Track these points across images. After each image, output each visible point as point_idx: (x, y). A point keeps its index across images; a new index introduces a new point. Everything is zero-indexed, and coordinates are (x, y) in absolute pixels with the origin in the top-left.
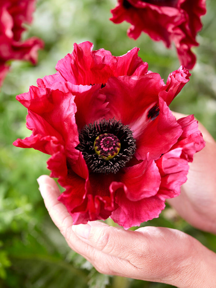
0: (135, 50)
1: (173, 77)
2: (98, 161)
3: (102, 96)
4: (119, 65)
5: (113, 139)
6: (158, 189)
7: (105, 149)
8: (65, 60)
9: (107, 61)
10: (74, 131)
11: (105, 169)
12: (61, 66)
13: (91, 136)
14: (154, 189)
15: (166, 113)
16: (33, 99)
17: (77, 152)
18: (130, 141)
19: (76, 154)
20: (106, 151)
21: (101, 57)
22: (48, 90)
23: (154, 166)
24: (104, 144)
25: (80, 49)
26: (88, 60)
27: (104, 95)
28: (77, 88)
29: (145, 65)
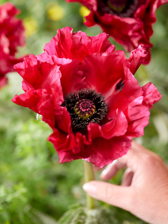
0: (105, 36)
1: (135, 53)
2: (78, 118)
3: (80, 72)
4: (93, 45)
5: (89, 103)
6: (126, 131)
7: (83, 110)
8: (51, 43)
9: (83, 42)
10: (59, 93)
11: (84, 124)
12: (48, 48)
13: (72, 100)
14: (123, 131)
15: (129, 78)
16: (27, 68)
17: (62, 109)
18: (103, 103)
19: (61, 110)
20: (84, 111)
21: (79, 38)
22: (38, 62)
23: (122, 115)
24: (83, 106)
25: (62, 33)
26: (69, 42)
27: (81, 71)
28: (61, 61)
29: (113, 47)
